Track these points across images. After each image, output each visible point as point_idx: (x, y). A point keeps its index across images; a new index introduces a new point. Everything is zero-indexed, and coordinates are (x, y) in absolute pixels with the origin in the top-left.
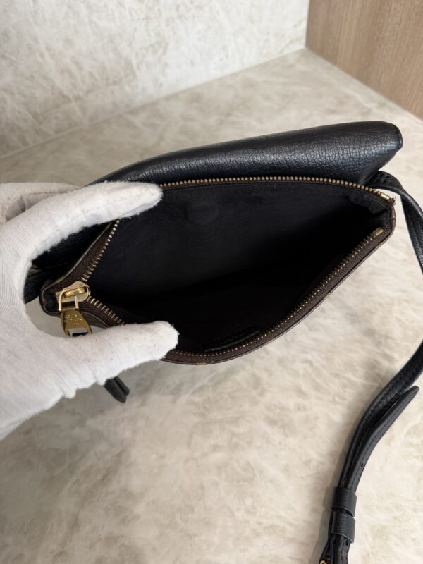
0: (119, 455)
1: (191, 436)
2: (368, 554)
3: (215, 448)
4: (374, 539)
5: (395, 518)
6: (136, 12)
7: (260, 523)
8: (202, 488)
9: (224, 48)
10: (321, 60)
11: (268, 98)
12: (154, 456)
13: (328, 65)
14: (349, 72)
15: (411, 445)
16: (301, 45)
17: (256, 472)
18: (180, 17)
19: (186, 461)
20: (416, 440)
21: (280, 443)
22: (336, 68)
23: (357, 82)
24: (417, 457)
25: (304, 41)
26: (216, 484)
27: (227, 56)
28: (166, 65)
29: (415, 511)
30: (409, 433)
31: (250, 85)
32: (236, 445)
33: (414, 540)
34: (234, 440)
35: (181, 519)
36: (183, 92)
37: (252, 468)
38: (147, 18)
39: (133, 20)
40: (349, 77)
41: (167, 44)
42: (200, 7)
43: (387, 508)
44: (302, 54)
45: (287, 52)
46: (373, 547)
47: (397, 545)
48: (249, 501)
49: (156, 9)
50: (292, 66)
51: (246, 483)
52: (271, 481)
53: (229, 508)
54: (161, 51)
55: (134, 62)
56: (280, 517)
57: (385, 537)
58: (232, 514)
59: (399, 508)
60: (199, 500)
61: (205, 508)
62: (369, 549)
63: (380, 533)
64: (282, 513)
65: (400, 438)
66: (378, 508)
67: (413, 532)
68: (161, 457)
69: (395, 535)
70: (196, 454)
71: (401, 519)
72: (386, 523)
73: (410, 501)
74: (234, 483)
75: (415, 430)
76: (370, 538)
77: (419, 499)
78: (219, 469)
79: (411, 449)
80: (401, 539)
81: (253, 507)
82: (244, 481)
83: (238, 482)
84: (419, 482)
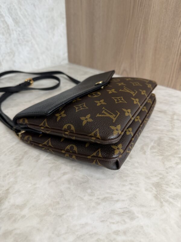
0: (8, 189)
1: (50, 172)
2: (156, 195)
3: (64, 174)
4: (156, 188)
5: (160, 178)
6: (1, 39)
7: (98, 199)
8: (61, 192)
12: (30, 185)
15: (154, 152)
17: (89, 178)
18: (19, 44)
19: (49, 183)
20: (155, 151)
24: (158, 156)
25: (67, 60)
27: (39, 62)
28: (15, 62)
29: (167, 173)
30: (151, 149)
33: (172, 183)
35: (52, 209)
37: (86, 177)
38: (6, 42)
41: (15, 53)
43: (155, 176)
45: (62, 63)
46: (157, 192)
47: (167, 188)
48: (89, 191)
49: (10, 39)
50: (64, 66)
53: (79, 196)
54: (12, 56)
56: (108, 193)
57: (160, 186)
58: (82, 199)
59: (160, 174)
60: (61, 198)
61: (66, 200)
62: (156, 193)
63: (157, 185)
64: (108, 191)
65: (148, 151)
66: (152, 176)
67: (170, 181)
68: (35, 184)
69: (164, 184)
70: (55, 179)
71: (163, 178)
72: (158, 181)
73: (163, 171)
74: (79, 185)
75: (153, 148)
76: (154, 188)
77: (167, 169)
78: (69, 181)
79: (155, 154)
80: (167, 185)
81: (92, 193)
82: (84, 183)
83: (81, 184)
84: (163, 163)
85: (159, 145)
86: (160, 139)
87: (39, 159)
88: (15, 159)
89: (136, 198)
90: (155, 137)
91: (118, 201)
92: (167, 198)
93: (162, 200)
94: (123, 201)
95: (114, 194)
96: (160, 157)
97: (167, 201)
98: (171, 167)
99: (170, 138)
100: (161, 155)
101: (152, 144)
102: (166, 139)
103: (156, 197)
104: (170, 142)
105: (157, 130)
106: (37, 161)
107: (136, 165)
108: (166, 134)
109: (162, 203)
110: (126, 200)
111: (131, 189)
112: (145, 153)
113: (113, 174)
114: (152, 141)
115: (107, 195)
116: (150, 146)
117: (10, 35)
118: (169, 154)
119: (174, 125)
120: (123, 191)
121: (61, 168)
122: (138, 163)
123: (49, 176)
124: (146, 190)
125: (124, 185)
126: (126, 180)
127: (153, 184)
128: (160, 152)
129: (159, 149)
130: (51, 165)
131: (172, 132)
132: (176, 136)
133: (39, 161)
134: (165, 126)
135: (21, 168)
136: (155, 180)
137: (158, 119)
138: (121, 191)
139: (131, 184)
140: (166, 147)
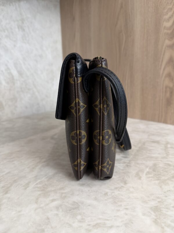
1: (37, 199)
2: (156, 220)
3: (53, 200)
4: (154, 212)
5: (159, 202)
7: (89, 225)
8: (48, 219)
12: (14, 213)
15: (149, 177)
17: (79, 204)
18: (22, 91)
19: (36, 210)
20: (150, 176)
21: (89, 191)
24: (154, 180)
26: (57, 215)
28: (16, 107)
29: (166, 197)
30: (146, 174)
32: (65, 197)
34: (63, 195)
37: (77, 203)
38: (10, 90)
41: (17, 99)
42: (29, 90)
43: (153, 199)
46: (156, 216)
47: (167, 211)
48: (79, 217)
49: (14, 87)
51: (75, 210)
52: (89, 205)
53: (67, 223)
54: (15, 101)
55: (4, 104)
56: (100, 219)
57: (159, 210)
58: (70, 226)
59: (158, 198)
60: (47, 225)
61: (52, 227)
62: (155, 218)
63: (156, 209)
64: (101, 217)
65: (144, 176)
66: (149, 200)
67: (170, 204)
68: (19, 212)
69: (163, 208)
70: (42, 205)
71: (162, 201)
72: (156, 205)
73: (162, 194)
74: (68, 211)
75: (148, 173)
76: (152, 213)
77: (165, 192)
78: (57, 208)
79: (151, 178)
80: (167, 208)
81: (82, 219)
82: (74, 209)
83: (70, 210)
84: (161, 187)
85: (154, 170)
86: (155, 165)
87: (28, 187)
88: (3, 187)
89: (132, 223)
90: (150, 163)
91: (111, 227)
92: (169, 222)
93: (163, 225)
94: (118, 226)
95: (108, 220)
96: (157, 182)
97: (169, 226)
98: (169, 190)
99: (166, 164)
100: (158, 180)
101: (148, 170)
102: (161, 165)
103: (156, 222)
104: (166, 167)
105: (152, 157)
106: (26, 189)
107: (131, 190)
108: (161, 161)
109: (163, 228)
110: (122, 226)
111: (126, 214)
112: (140, 178)
113: (106, 200)
114: (147, 167)
115: (99, 221)
116: (145, 172)
117: (14, 84)
118: (166, 178)
119: (168, 152)
120: (118, 216)
121: (49, 195)
122: (133, 187)
123: (36, 203)
124: (144, 214)
125: (118, 210)
126: (121, 205)
127: (151, 208)
128: (156, 177)
129: (155, 174)
130: (39, 193)
131: (167, 158)
132: (171, 162)
133: (28, 189)
134: (159, 154)
135: (8, 195)
136: (153, 204)
137: (151, 148)
138: (115, 216)
139: (127, 209)
140: (162, 172)
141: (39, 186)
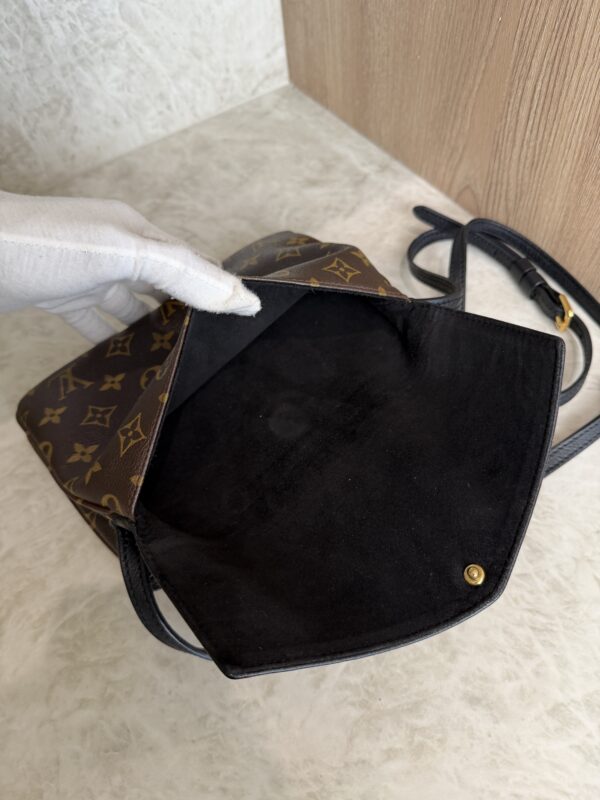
1: (52, 687)
3: (83, 704)
5: (310, 795)
6: (10, 62)
8: (58, 762)
9: (162, 96)
10: (309, 101)
11: (226, 167)
13: (319, 108)
14: (344, 118)
15: (347, 686)
16: (284, 81)
17: (132, 736)
18: (81, 62)
19: (41, 725)
20: (354, 679)
21: (170, 693)
22: (328, 114)
23: (354, 134)
24: (353, 704)
25: (286, 74)
26: (78, 756)
27: (169, 107)
28: (75, 129)
29: (339, 783)
30: (347, 668)
31: (204, 146)
32: (111, 698)
34: (110, 690)
36: (109, 163)
37: (128, 731)
38: (29, 69)
39: (7, 73)
40: (344, 126)
41: (70, 101)
42: (111, 45)
43: (301, 781)
44: (283, 93)
45: (262, 91)
48: (117, 780)
49: (41, 54)
50: (267, 113)
51: (116, 753)
52: (151, 749)
53: (89, 790)
54: (62, 111)
55: (24, 131)
59: (318, 780)
60: (51, 781)
61: (58, 792)
65: (334, 676)
68: (10, 720)
70: (56, 714)
71: (318, 796)
73: (334, 769)
74: (101, 753)
77: (347, 765)
78: (84, 734)
79: (347, 693)
81: (121, 788)
82: (114, 750)
83: (107, 752)
84: (350, 740)
87: (41, 633)
96: (355, 714)
98: (364, 762)
100: (364, 705)
106: (36, 638)
107: (271, 723)
113: (193, 741)
117: (39, 40)
118: (390, 706)
121: (80, 681)
122: (280, 717)
123: (47, 700)
125: (204, 789)
126: (218, 773)
128: (367, 692)
129: (372, 677)
130: (60, 664)
133: (40, 639)
140: (398, 671)
141: (67, 634)
